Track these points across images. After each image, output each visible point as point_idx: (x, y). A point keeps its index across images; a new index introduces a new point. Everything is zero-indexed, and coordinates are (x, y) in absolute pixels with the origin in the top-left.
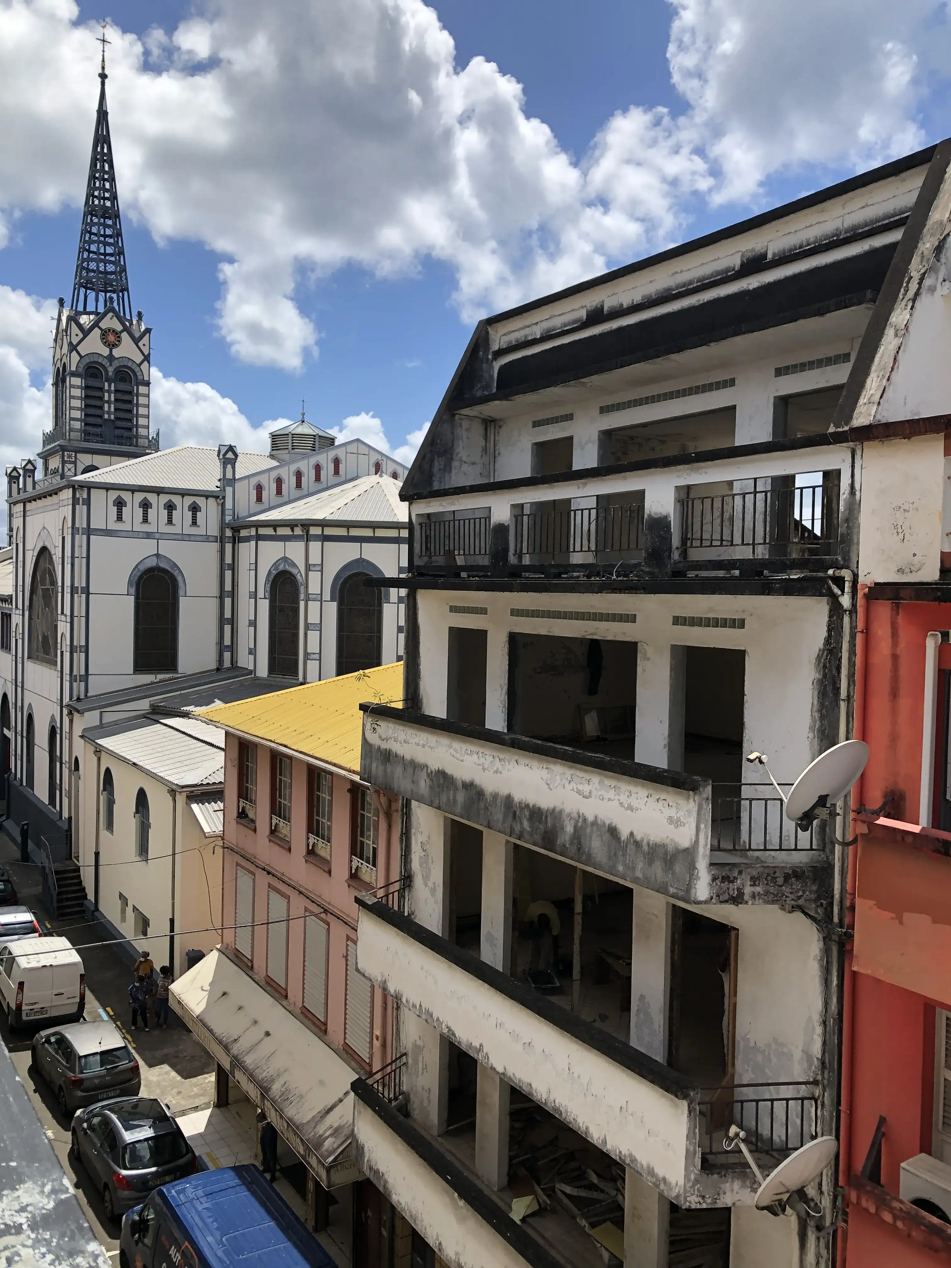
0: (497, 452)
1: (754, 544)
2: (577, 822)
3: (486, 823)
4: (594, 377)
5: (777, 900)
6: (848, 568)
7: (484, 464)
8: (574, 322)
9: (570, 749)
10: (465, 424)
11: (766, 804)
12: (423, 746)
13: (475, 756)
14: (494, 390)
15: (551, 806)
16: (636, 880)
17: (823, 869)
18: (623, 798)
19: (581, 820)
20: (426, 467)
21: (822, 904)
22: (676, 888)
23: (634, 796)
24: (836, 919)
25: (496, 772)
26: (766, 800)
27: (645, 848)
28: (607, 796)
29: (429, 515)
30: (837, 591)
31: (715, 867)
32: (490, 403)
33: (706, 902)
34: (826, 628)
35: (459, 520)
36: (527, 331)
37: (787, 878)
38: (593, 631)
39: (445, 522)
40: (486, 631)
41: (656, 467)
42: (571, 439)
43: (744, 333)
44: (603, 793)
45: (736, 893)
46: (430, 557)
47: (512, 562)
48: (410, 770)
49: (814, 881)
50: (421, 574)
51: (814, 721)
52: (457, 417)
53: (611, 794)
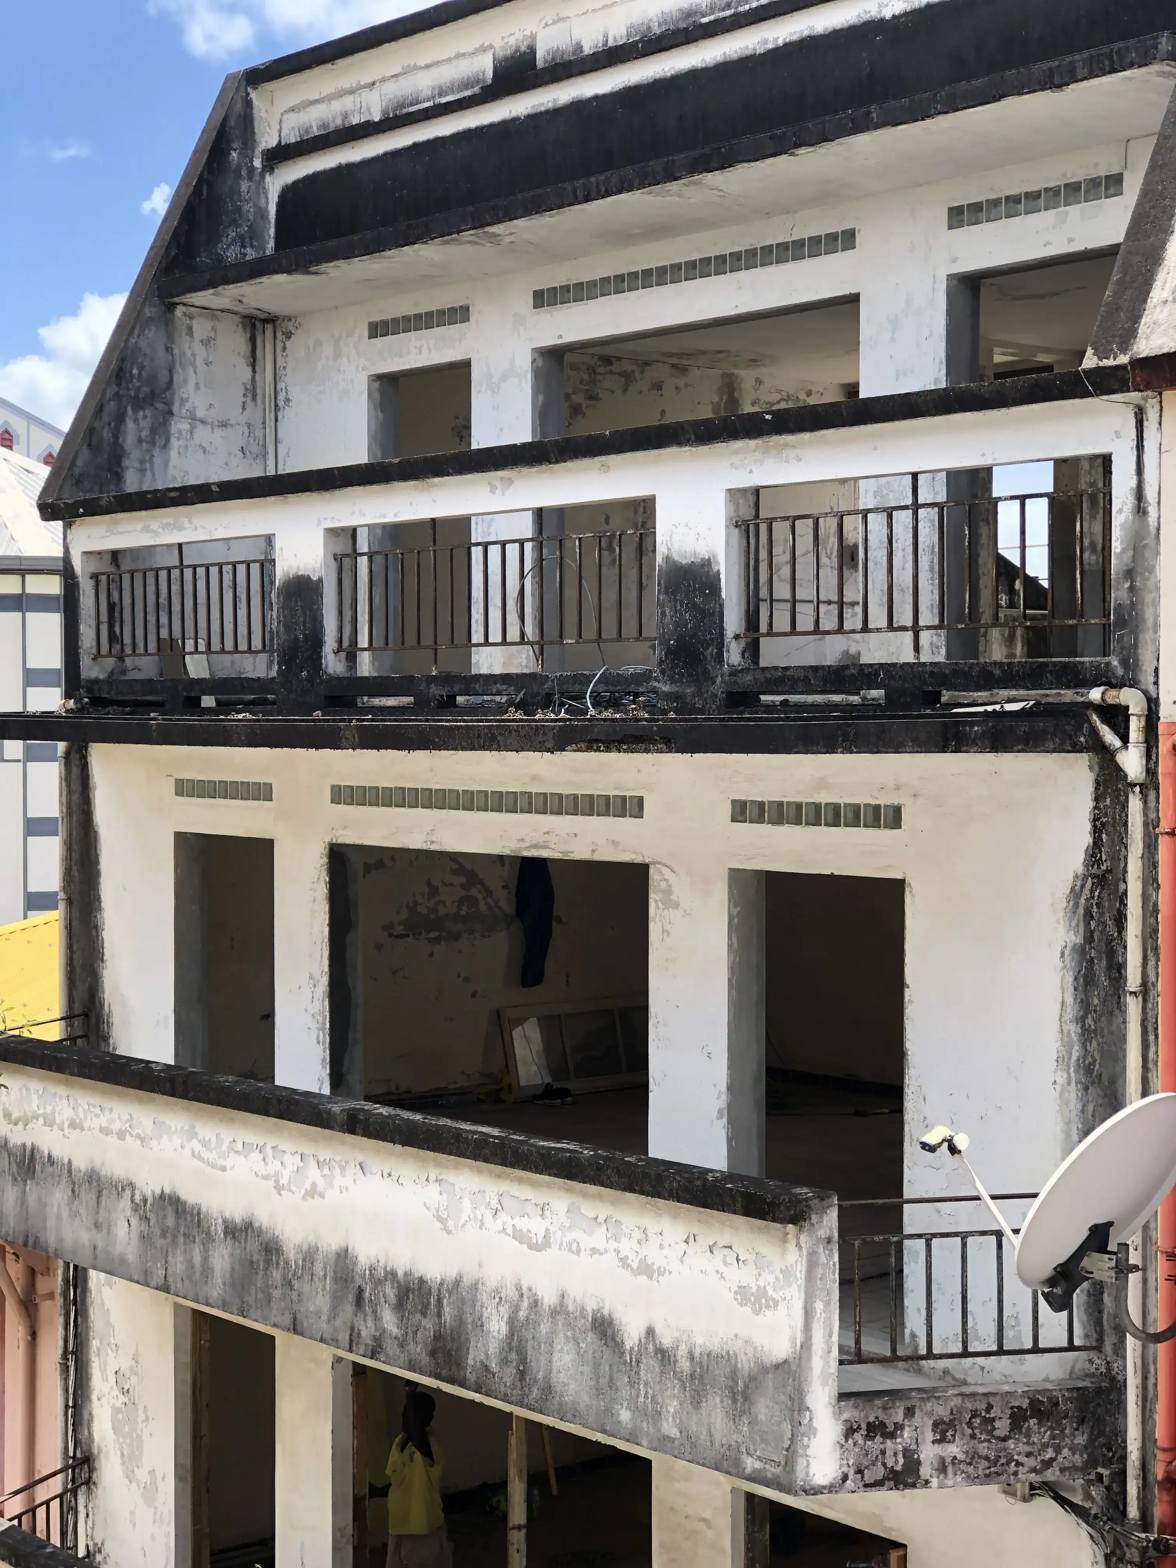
0: (281, 397)
1: (916, 629)
2: (516, 1309)
3: (287, 1320)
4: (521, 223)
5: (998, 1474)
6: (1133, 684)
7: (249, 426)
8: (465, 84)
9: (495, 1132)
10: (201, 327)
11: (964, 1245)
12: (121, 1135)
13: (256, 1156)
14: (271, 245)
15: (451, 1273)
16: (663, 1443)
17: (1099, 1391)
18: (627, 1247)
19: (525, 1304)
20: (107, 434)
21: (1100, 1477)
22: (760, 1458)
23: (655, 1240)
24: (1133, 1511)
25: (312, 1193)
26: (964, 1236)
27: (684, 1365)
28: (587, 1242)
29: (115, 555)
30: (1110, 737)
31: (851, 1403)
32: (265, 279)
33: (831, 1488)
34: (1088, 827)
35: (194, 567)
36: (348, 103)
37: (1018, 1418)
38: (539, 838)
39: (157, 571)
40: (271, 841)
41: (680, 444)
42: (466, 365)
43: (877, 127)
44: (577, 1235)
45: (901, 1461)
46: (121, 659)
47: (330, 671)
48: (87, 1197)
49: (1081, 1421)
50: (98, 702)
51: (1068, 1046)
52: (179, 311)
53: (599, 1238)
